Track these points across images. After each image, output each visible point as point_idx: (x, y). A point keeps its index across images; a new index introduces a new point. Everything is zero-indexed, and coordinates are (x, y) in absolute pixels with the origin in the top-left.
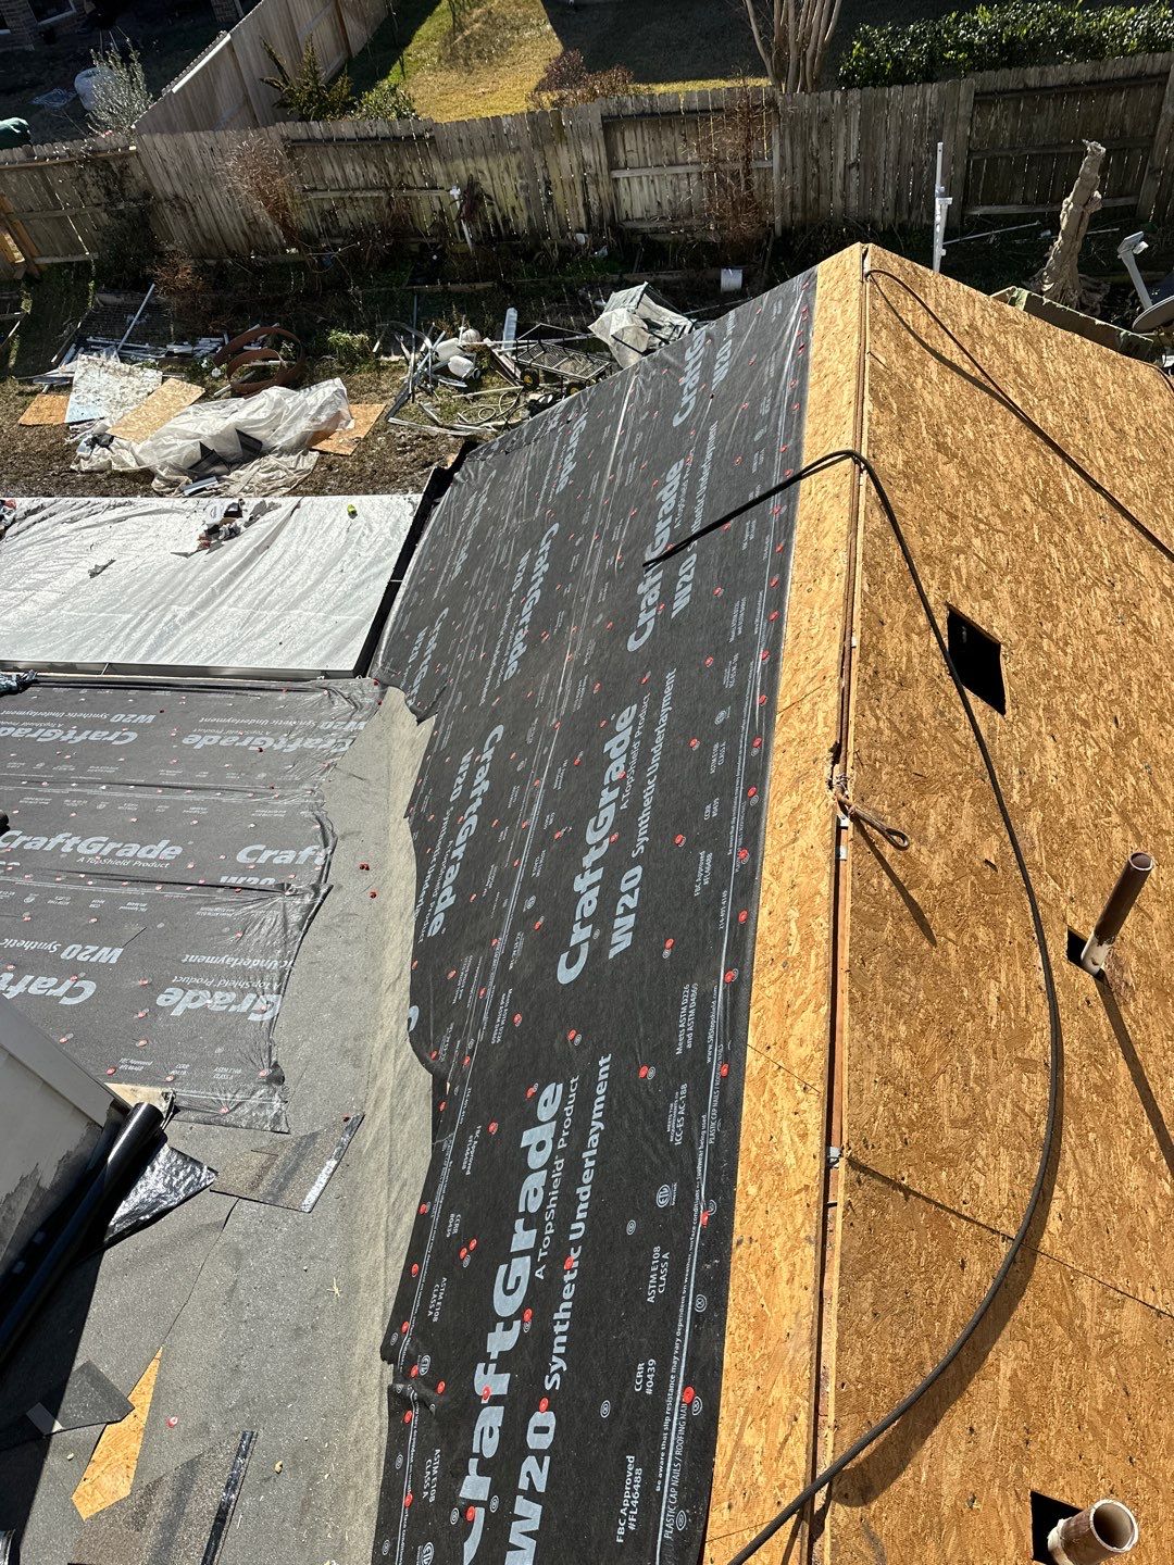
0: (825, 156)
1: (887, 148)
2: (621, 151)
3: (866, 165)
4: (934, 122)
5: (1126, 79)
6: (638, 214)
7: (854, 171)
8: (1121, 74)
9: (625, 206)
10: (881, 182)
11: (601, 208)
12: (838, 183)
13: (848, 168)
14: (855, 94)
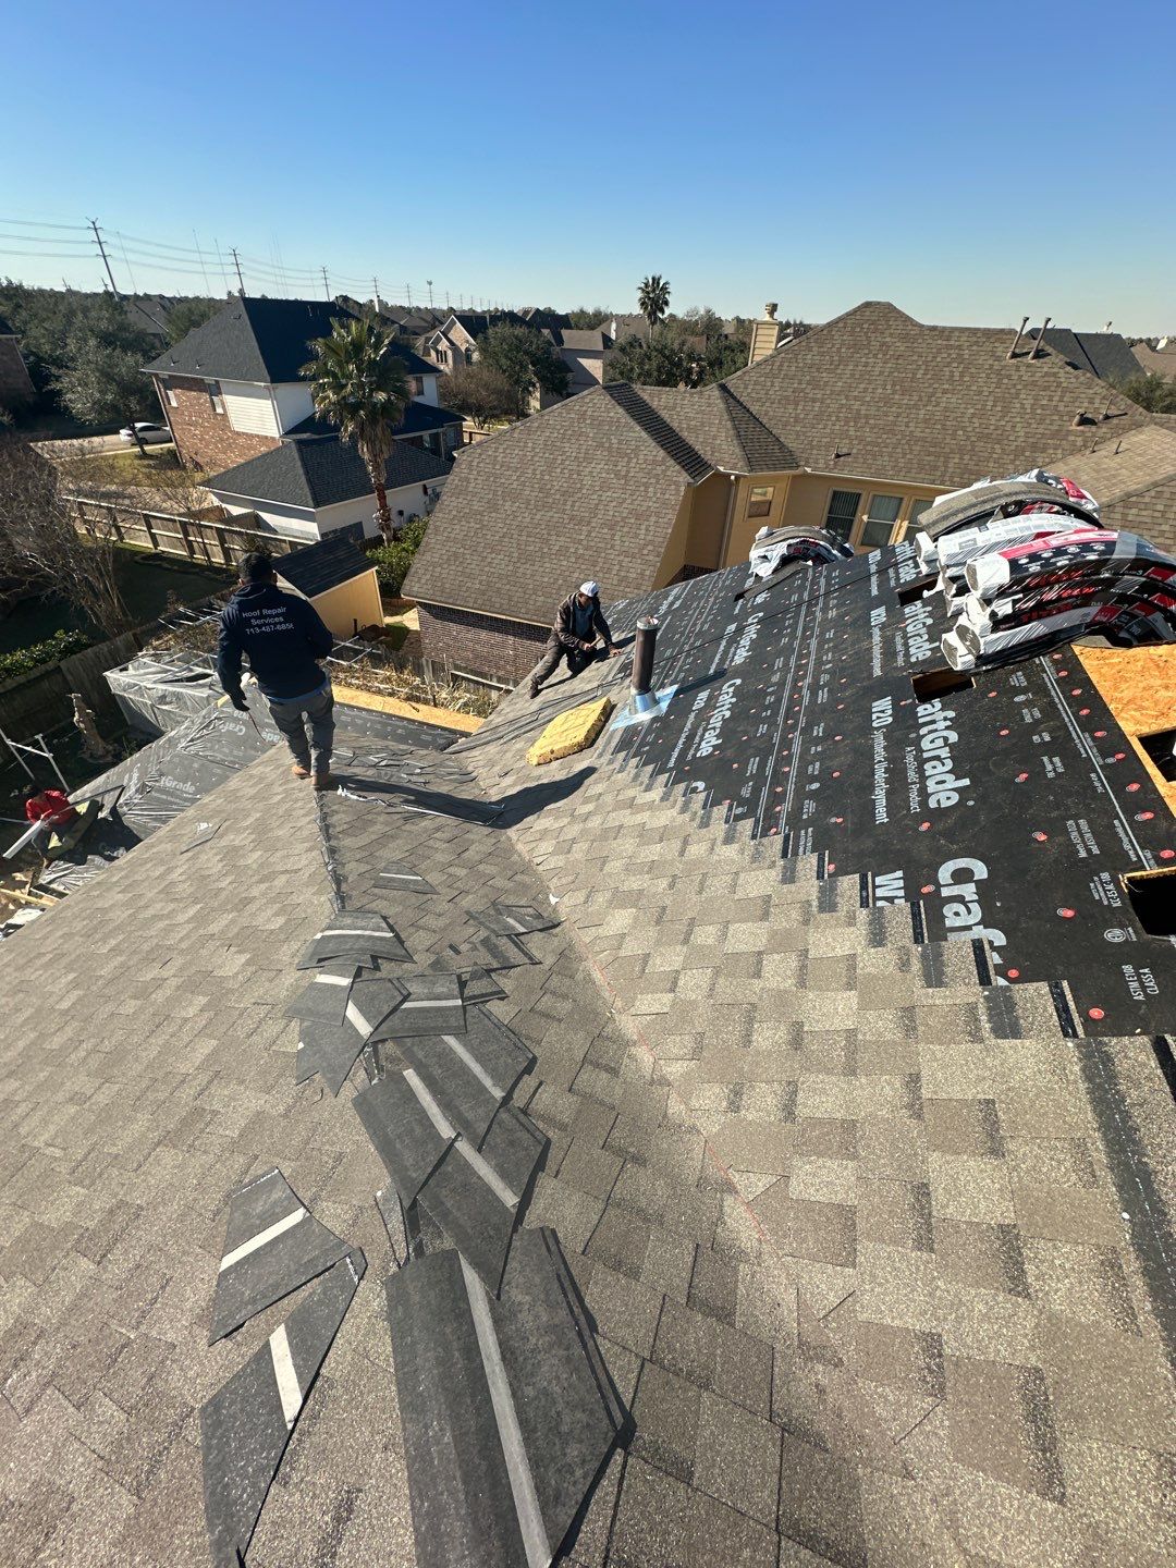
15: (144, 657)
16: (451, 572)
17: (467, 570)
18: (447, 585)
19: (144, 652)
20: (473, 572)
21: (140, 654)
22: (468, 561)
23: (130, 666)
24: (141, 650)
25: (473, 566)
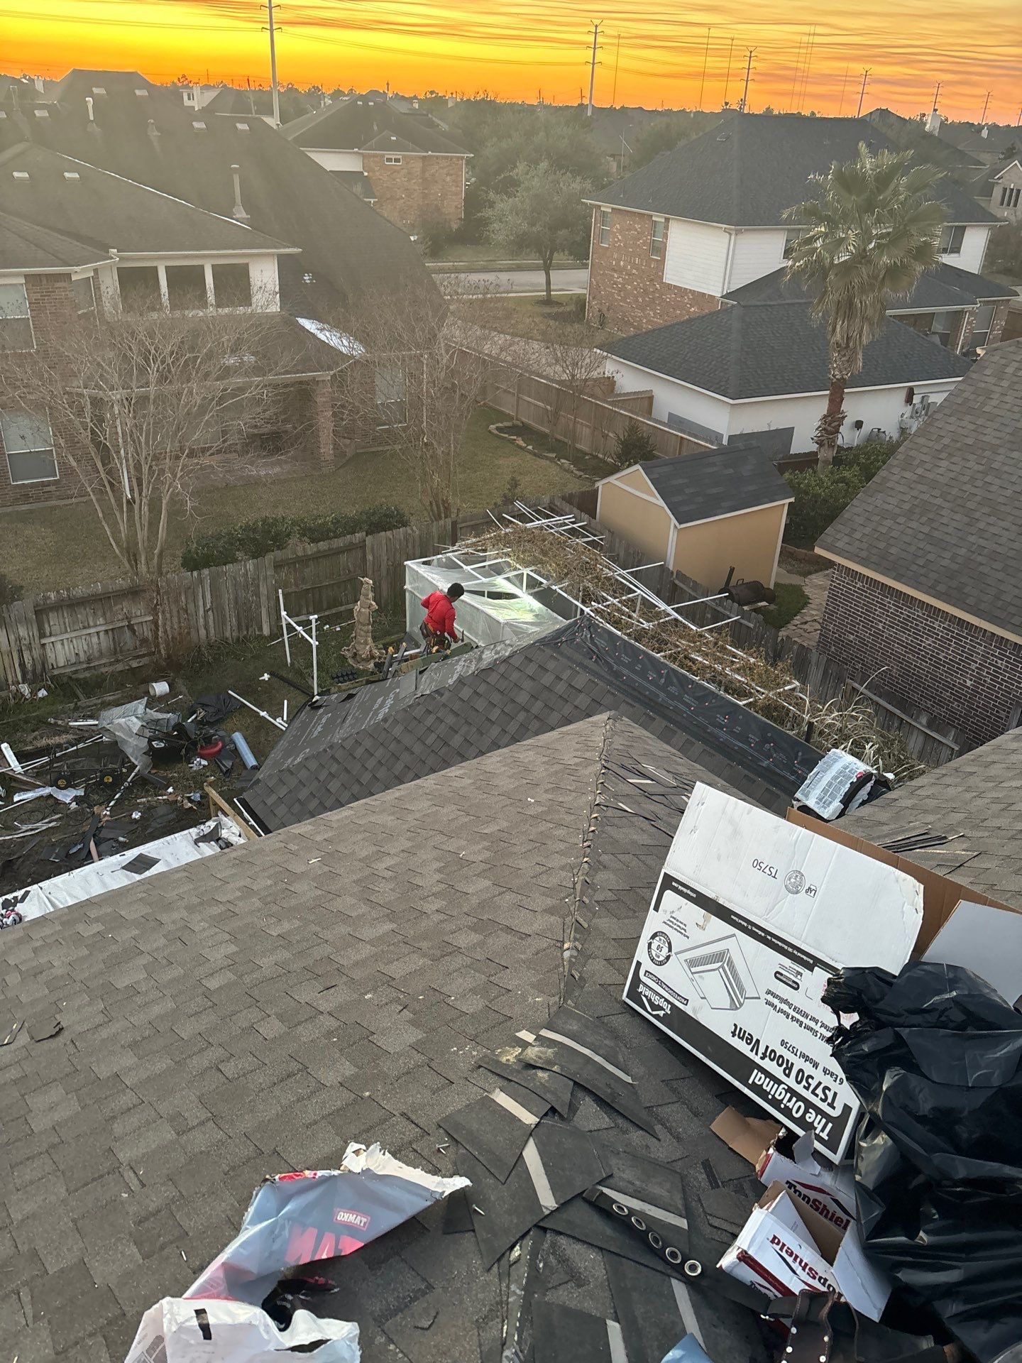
0: (191, 607)
1: (227, 597)
2: (46, 626)
3: (217, 608)
4: (254, 580)
5: (345, 547)
6: (61, 664)
9: (51, 660)
10: (228, 616)
11: (34, 665)
12: (201, 621)
13: (206, 612)
14: (206, 572)
15: (454, 554)
16: (910, 531)
17: (936, 534)
18: (893, 550)
19: (456, 547)
20: (948, 538)
21: (452, 548)
22: (944, 521)
23: (435, 561)
24: (454, 544)
25: (950, 530)
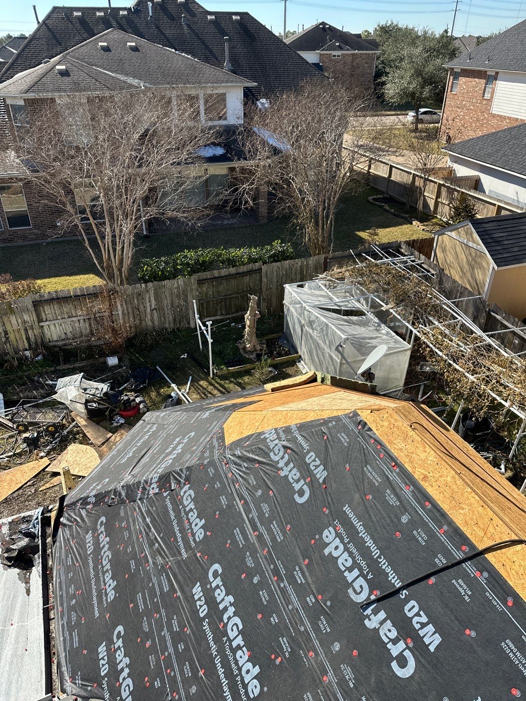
0: (141, 307)
1: (166, 302)
2: (43, 314)
3: (159, 309)
5: (248, 272)
6: (55, 339)
7: (155, 311)
8: (246, 270)
9: (48, 336)
10: (167, 314)
11: (36, 339)
12: (149, 316)
13: (152, 310)
14: (150, 285)
15: (321, 281)
19: (323, 276)
21: (321, 276)
23: (307, 284)
24: (321, 273)
